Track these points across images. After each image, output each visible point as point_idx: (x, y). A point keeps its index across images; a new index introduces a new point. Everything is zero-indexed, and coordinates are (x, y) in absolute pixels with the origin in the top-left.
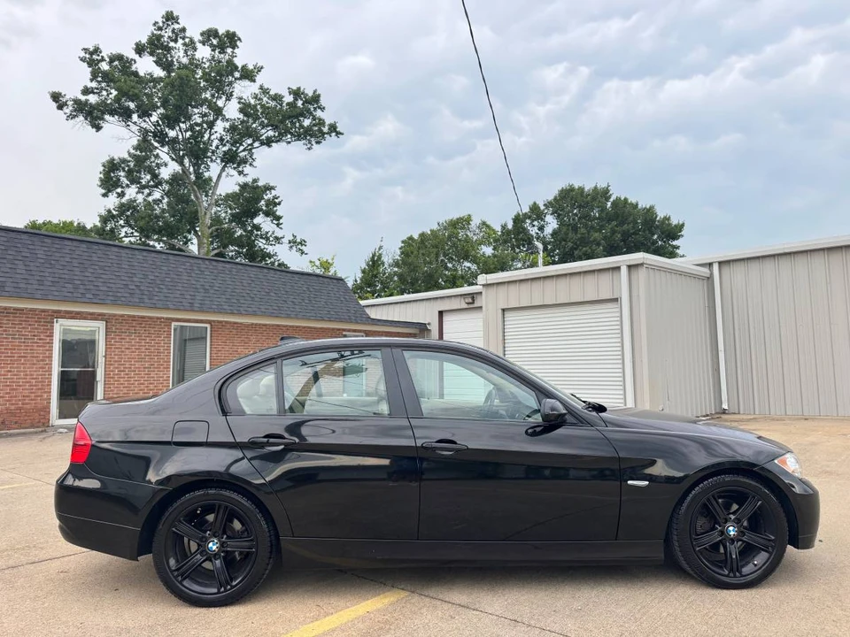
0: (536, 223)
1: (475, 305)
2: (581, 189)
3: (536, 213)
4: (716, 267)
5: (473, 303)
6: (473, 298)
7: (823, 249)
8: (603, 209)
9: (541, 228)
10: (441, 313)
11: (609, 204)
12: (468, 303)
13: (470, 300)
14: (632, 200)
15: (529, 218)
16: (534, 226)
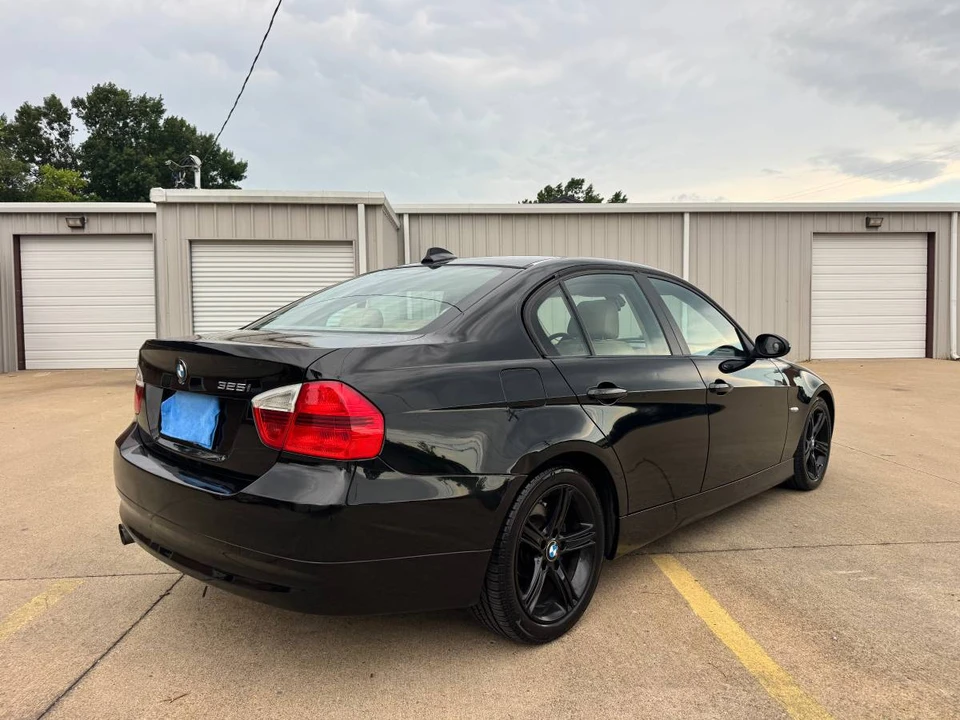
0: (56, 125)
1: (86, 231)
2: (124, 94)
3: (55, 111)
4: (406, 218)
5: (83, 227)
6: (82, 220)
7: (498, 214)
8: (154, 126)
9: (65, 135)
10: (17, 238)
11: (161, 122)
12: (73, 227)
13: (78, 223)
14: (190, 122)
15: (45, 115)
16: (52, 129)
